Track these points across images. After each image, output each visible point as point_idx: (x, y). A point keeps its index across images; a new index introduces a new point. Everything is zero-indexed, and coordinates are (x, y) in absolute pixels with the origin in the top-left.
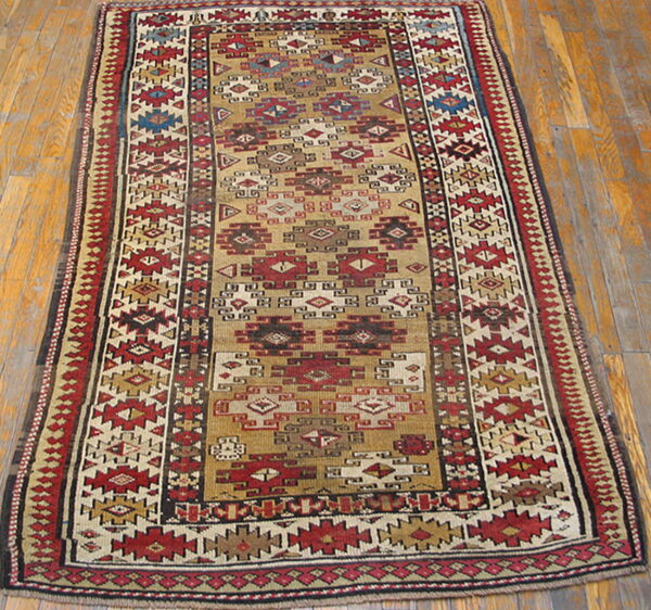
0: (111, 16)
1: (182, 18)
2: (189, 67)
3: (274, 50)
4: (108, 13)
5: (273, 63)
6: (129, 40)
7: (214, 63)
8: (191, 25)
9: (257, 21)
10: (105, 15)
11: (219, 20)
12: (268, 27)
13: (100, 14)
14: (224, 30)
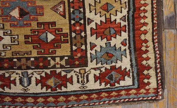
0: (153, 83)
1: (96, 78)
2: (84, 13)
3: (15, 31)
4: (156, 87)
5: (15, 13)
6: (135, 50)
7: (64, 16)
8: (87, 69)
9: (30, 71)
10: (158, 84)
11: (63, 74)
12: (18, 64)
13: (161, 83)
14: (58, 59)
